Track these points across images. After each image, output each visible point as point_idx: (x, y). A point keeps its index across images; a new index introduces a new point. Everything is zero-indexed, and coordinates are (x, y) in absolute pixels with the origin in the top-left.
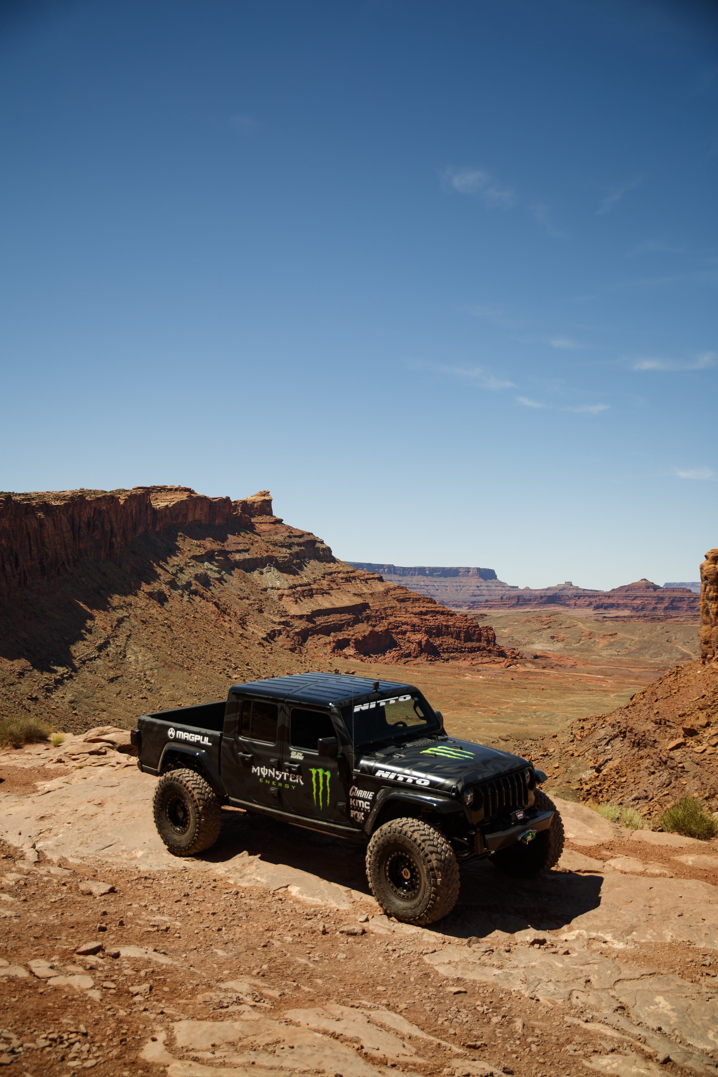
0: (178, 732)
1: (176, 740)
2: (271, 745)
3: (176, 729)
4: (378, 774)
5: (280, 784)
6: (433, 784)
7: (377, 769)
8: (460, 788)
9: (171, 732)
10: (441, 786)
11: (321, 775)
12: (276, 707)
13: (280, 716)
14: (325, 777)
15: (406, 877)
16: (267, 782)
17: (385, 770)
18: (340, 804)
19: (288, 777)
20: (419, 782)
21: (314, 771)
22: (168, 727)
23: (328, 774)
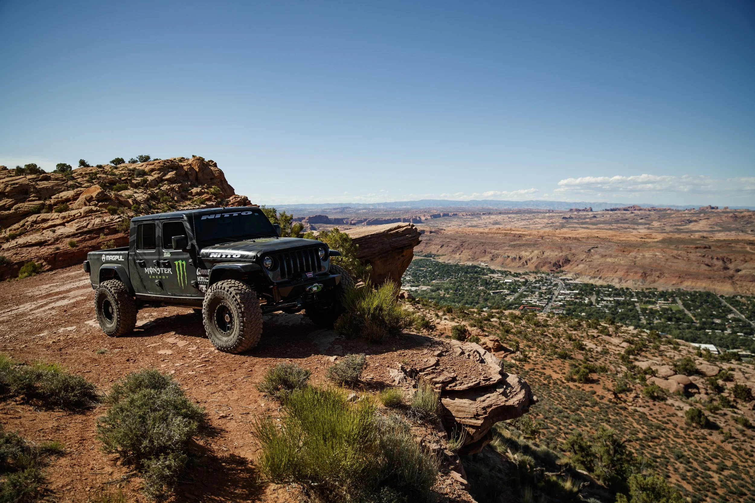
0: (107, 256)
1: (107, 262)
2: (153, 251)
3: (106, 255)
4: (211, 256)
5: (160, 277)
6: (242, 256)
7: (210, 254)
8: (259, 256)
9: (103, 258)
10: (247, 257)
11: (180, 265)
12: (154, 224)
13: (157, 229)
14: (183, 265)
15: (227, 321)
16: (154, 277)
17: (215, 253)
18: (192, 282)
19: (163, 270)
20: (234, 256)
21: (176, 263)
22: (101, 255)
23: (184, 263)
